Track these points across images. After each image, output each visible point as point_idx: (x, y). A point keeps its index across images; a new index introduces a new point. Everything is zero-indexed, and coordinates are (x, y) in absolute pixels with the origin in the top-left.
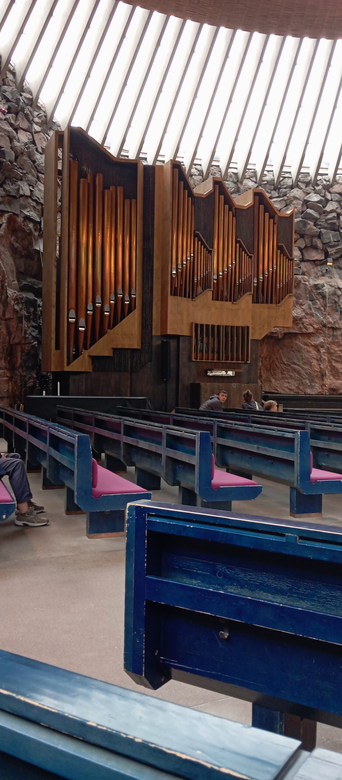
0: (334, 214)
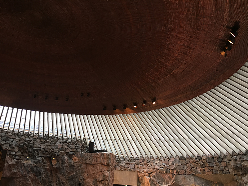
0: (33, 144)
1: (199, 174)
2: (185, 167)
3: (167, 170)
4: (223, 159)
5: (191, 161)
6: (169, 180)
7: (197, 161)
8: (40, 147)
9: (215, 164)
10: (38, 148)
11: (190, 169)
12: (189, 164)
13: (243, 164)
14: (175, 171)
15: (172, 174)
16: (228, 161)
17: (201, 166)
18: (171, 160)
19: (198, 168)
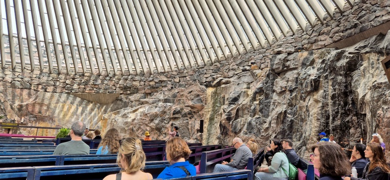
2: (57, 84)
3: (26, 85)
4: (111, 78)
9: (100, 82)
11: (64, 86)
12: (64, 81)
13: (133, 83)
14: (40, 87)
15: (35, 90)
16: (117, 80)
17: (81, 84)
19: (75, 85)
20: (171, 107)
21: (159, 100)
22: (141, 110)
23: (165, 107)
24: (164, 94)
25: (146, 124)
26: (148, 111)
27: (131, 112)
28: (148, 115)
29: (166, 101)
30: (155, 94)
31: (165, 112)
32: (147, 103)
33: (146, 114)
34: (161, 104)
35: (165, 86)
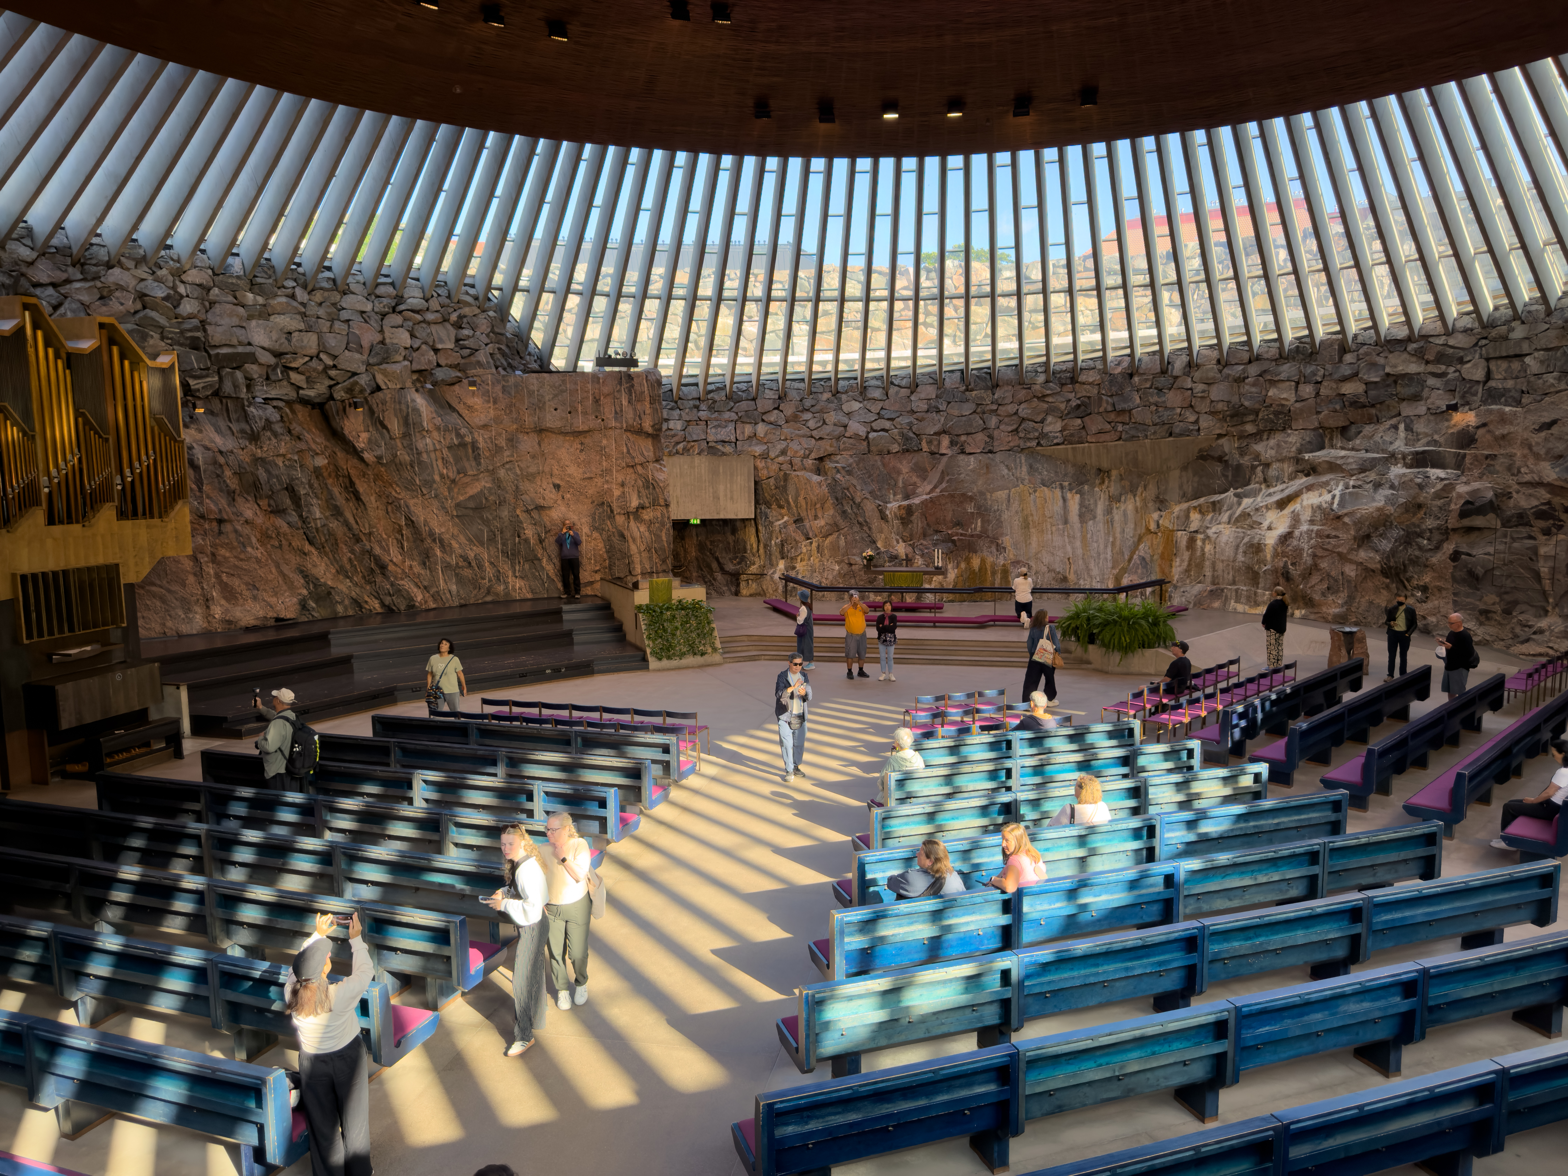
0: (196, 322)
1: (1058, 444)
2: (993, 421)
3: (907, 439)
4: (1176, 378)
5: (1022, 394)
6: (915, 479)
7: (1049, 392)
8: (250, 344)
9: (1138, 401)
10: (240, 349)
11: (1014, 427)
12: (1011, 408)
13: (1270, 394)
14: (945, 441)
15: (932, 453)
16: (1200, 387)
17: (1069, 413)
18: (923, 396)
19: (1050, 419)
20: (1448, 488)
21: (1392, 458)
22: (1312, 499)
23: (1421, 487)
24: (1408, 429)
25: (1340, 554)
26: (1342, 504)
27: (1267, 508)
28: (1346, 520)
29: (1421, 460)
30: (1368, 429)
31: (1420, 506)
32: (1333, 467)
33: (1339, 518)
34: (1397, 471)
35: (1416, 398)
